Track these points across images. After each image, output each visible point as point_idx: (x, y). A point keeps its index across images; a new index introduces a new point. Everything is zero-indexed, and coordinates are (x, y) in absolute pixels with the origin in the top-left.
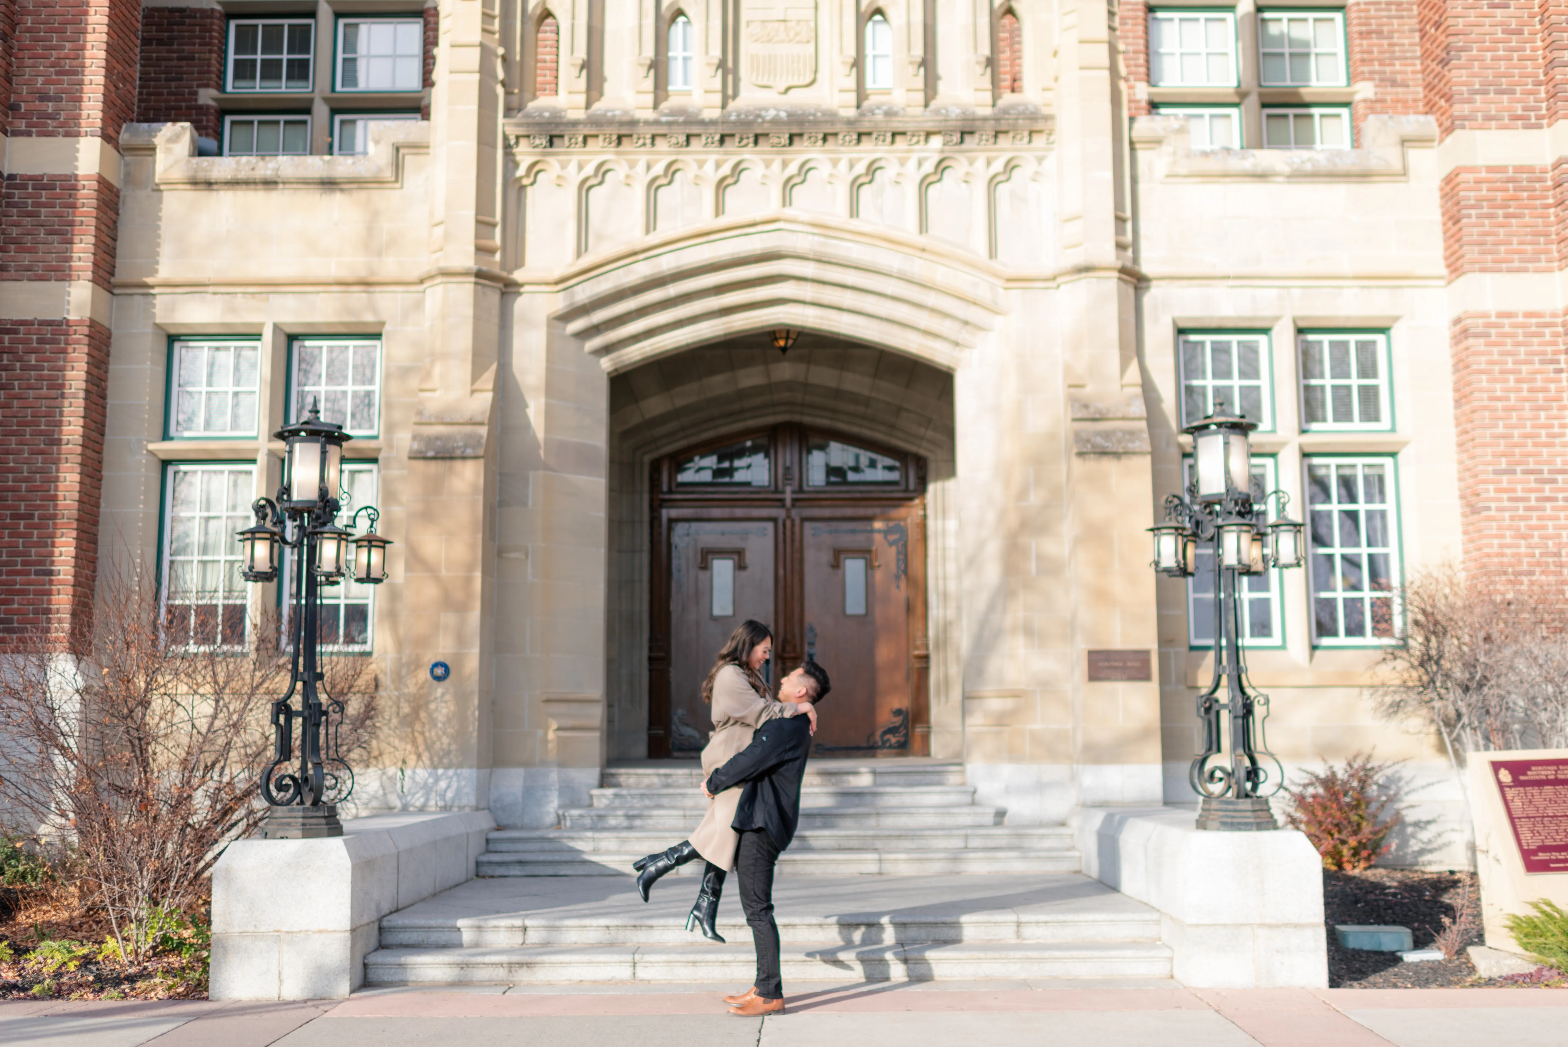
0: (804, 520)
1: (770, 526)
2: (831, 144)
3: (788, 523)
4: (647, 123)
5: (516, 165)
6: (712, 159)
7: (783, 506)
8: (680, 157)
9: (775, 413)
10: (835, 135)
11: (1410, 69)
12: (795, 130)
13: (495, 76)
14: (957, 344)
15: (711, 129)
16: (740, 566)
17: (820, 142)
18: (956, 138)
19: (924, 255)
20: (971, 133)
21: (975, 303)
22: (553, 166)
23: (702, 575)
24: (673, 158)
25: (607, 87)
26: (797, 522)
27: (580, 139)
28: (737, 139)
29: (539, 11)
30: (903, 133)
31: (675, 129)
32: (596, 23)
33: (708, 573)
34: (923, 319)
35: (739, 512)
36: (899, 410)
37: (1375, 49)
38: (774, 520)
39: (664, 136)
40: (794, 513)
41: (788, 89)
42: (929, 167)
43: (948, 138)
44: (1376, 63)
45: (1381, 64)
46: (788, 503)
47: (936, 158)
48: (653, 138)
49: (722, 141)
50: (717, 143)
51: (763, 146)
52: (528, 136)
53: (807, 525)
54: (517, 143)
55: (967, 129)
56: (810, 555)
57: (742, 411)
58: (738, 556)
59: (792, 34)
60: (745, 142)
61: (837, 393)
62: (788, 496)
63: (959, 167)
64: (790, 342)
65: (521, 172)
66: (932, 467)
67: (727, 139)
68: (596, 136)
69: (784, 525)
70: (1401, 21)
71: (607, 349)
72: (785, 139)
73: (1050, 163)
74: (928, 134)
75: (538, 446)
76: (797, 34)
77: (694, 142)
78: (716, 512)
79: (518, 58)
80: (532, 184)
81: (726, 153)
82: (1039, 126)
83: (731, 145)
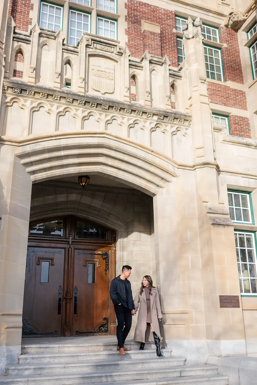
0: (75, 249)
1: (63, 250)
2: (122, 112)
3: (70, 250)
4: (59, 92)
5: (6, 98)
6: (81, 109)
7: (69, 244)
8: (69, 107)
9: (68, 211)
10: (124, 109)
11: (246, 134)
12: (111, 105)
13: (2, 64)
14: (158, 186)
15: (82, 99)
16: (52, 264)
17: (118, 111)
18: (162, 118)
19: (152, 153)
20: (167, 117)
21: (167, 172)
22: (21, 100)
23: (38, 267)
24: (67, 106)
25: (41, 79)
26: (73, 250)
27: (33, 93)
28: (90, 104)
29: (17, 49)
30: (146, 113)
31: (69, 96)
32: (39, 57)
33: (40, 266)
34: (148, 176)
35: (53, 245)
36: (109, 214)
37: (238, 128)
38: (65, 248)
39: (65, 98)
40: (72, 246)
41: (105, 93)
42: (153, 125)
43: (160, 117)
44: (238, 132)
45: (239, 131)
46: (70, 243)
47: (155, 123)
48: (61, 97)
49: (85, 104)
50: (83, 104)
51: (99, 108)
52: (13, 88)
53: (76, 251)
54: (7, 89)
55: (166, 115)
56: (76, 261)
57: (57, 209)
58: (51, 261)
59: (107, 76)
60: (93, 105)
61: (90, 206)
62: (70, 240)
63: (163, 127)
64: (86, 184)
65: (8, 100)
66: (119, 234)
67: (87, 104)
68: (39, 93)
69: (68, 250)
70: (243, 122)
71: (34, 172)
72: (107, 108)
73: (189, 131)
74: (154, 115)
75: (7, 205)
76: (108, 77)
77: (75, 102)
78: (44, 245)
79: (9, 61)
80: (11, 106)
81: (86, 108)
82: (187, 118)
83: (87, 106)
